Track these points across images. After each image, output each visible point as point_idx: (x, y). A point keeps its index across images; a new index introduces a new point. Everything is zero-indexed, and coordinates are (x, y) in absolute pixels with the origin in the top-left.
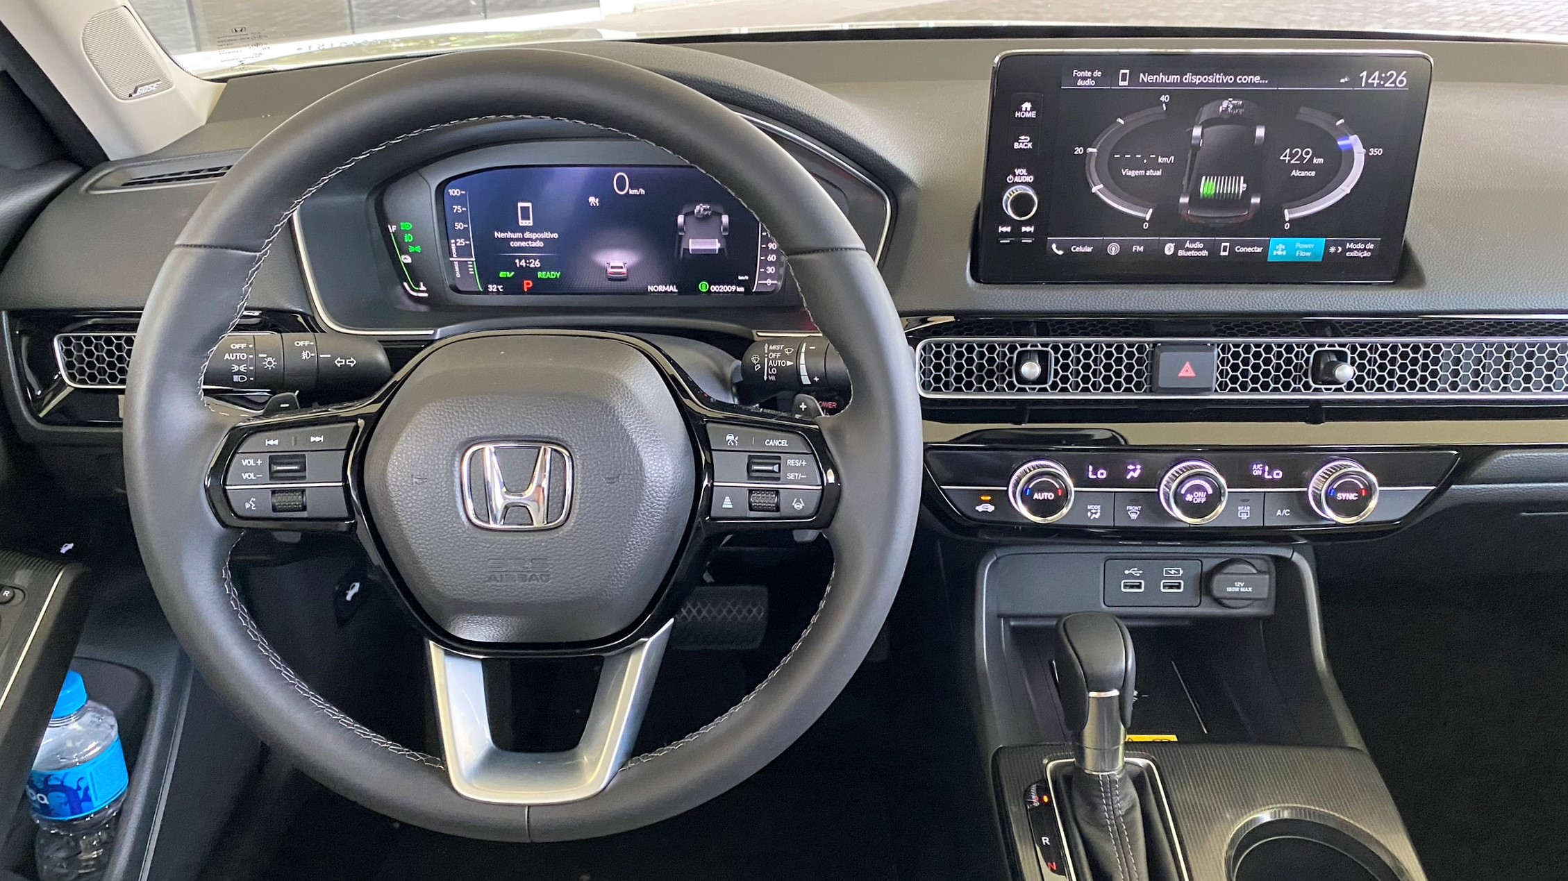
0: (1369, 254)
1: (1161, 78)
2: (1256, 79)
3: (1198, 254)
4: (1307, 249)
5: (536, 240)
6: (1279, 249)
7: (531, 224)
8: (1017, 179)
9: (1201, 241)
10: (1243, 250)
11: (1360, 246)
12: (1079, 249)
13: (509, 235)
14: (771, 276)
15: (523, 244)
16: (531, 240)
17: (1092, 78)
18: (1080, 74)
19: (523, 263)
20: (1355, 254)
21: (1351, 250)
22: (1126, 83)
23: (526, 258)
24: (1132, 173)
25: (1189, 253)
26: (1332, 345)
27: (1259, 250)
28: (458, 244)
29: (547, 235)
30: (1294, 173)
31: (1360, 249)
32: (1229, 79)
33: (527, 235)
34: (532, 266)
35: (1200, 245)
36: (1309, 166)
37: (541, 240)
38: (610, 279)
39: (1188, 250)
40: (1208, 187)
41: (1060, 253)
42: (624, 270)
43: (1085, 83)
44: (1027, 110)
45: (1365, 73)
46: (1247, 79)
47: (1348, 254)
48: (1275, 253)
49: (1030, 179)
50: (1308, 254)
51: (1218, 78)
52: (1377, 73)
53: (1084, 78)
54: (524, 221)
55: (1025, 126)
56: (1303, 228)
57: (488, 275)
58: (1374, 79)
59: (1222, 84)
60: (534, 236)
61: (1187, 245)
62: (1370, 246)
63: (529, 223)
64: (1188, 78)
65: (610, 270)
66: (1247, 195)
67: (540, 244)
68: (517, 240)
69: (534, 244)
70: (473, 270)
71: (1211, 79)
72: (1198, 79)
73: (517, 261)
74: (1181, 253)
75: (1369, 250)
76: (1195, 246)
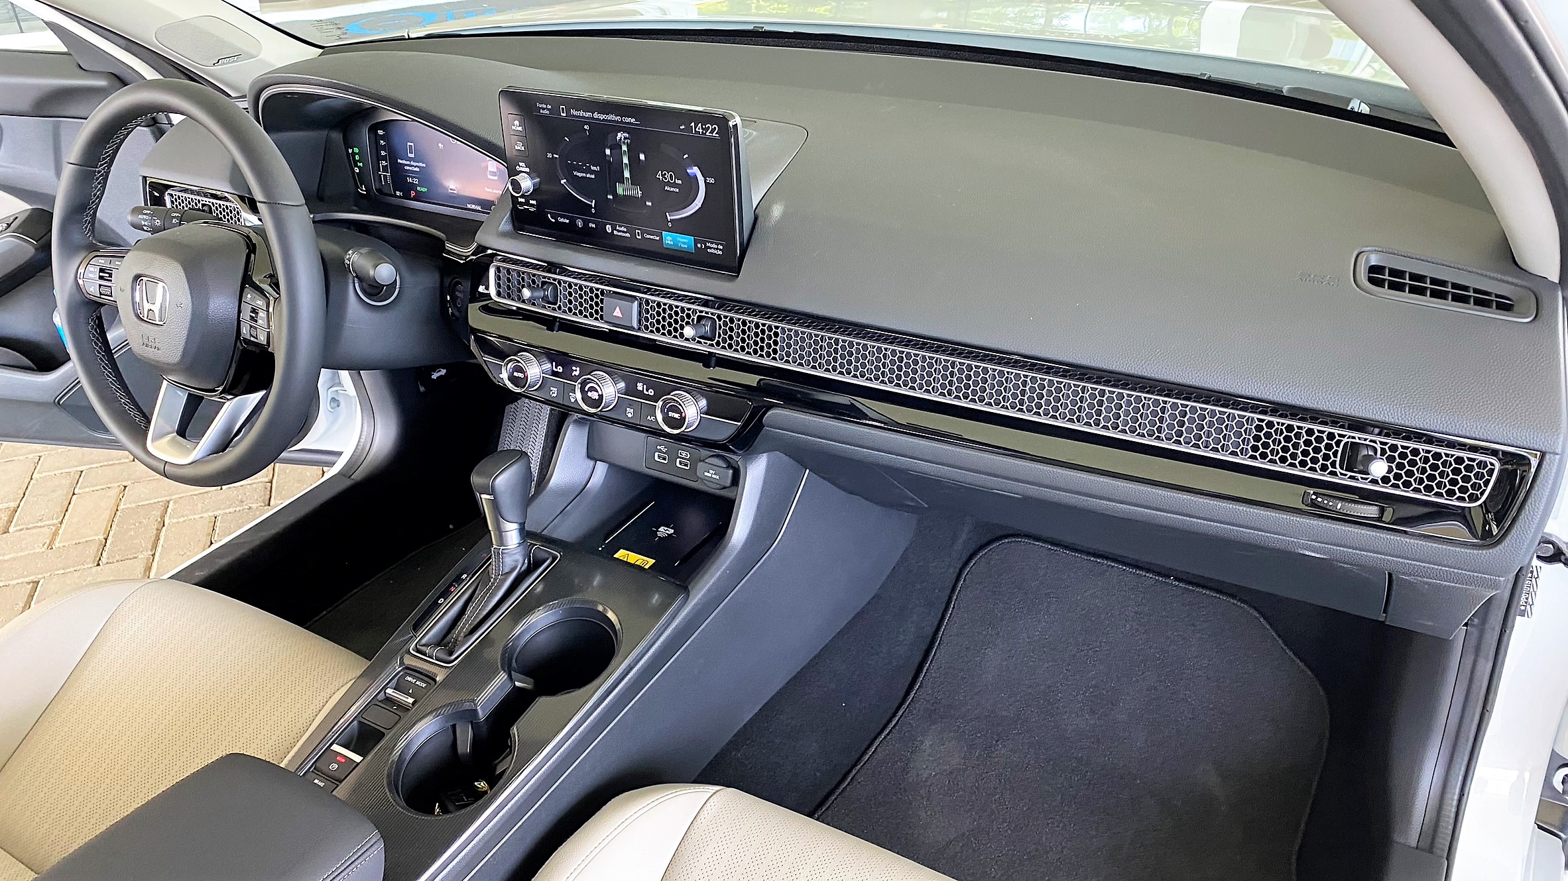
0: (722, 252)
1: (583, 113)
2: (633, 120)
3: (625, 235)
4: (684, 242)
5: (417, 166)
6: (669, 239)
8: (521, 169)
9: (625, 227)
10: (648, 236)
11: (714, 246)
12: (562, 220)
13: (405, 161)
15: (411, 168)
16: (414, 166)
17: (548, 109)
18: (541, 106)
19: (411, 180)
20: (712, 251)
21: (711, 248)
22: (566, 115)
23: (412, 177)
24: (580, 175)
25: (620, 234)
27: (658, 238)
28: (383, 164)
29: (421, 164)
30: (667, 188)
31: (715, 248)
32: (620, 118)
33: (412, 163)
34: (415, 182)
35: (625, 230)
36: (675, 185)
38: (449, 197)
39: (619, 231)
40: (621, 191)
41: (553, 220)
42: (456, 192)
43: (545, 112)
44: (518, 127)
45: (693, 124)
46: (628, 120)
47: (708, 250)
48: (667, 242)
49: (527, 170)
50: (686, 246)
51: (613, 117)
52: (700, 125)
53: (544, 109)
54: (411, 154)
56: (680, 228)
57: (397, 184)
58: (699, 129)
59: (616, 121)
60: (415, 164)
61: (617, 228)
62: (720, 247)
63: (413, 155)
64: (597, 115)
65: (449, 191)
66: (643, 199)
67: (418, 169)
68: (408, 165)
69: (415, 169)
70: (390, 180)
71: (610, 117)
72: (602, 117)
73: (408, 178)
74: (616, 233)
75: (721, 250)
76: (620, 229)
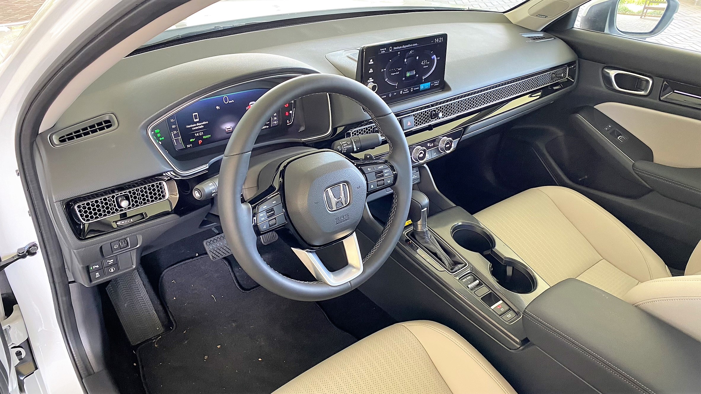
0: (438, 84)
1: (398, 48)
2: (417, 44)
3: (407, 92)
4: (427, 85)
5: (200, 125)
6: (422, 87)
7: (199, 120)
8: (370, 81)
9: (407, 89)
10: (415, 89)
11: (437, 82)
12: (383, 97)
13: (191, 126)
14: (276, 120)
15: (197, 128)
16: (199, 126)
17: (384, 50)
18: (382, 50)
19: (198, 135)
21: (435, 84)
22: (391, 50)
23: (198, 132)
24: (393, 74)
25: (405, 93)
26: (433, 109)
27: (418, 88)
28: (174, 133)
29: (204, 123)
30: (424, 67)
31: (437, 83)
32: (411, 45)
33: (198, 124)
34: (201, 135)
35: (407, 90)
36: (427, 65)
37: (202, 125)
38: (227, 133)
39: (405, 92)
40: (408, 74)
42: (231, 129)
43: (383, 52)
44: (371, 62)
45: (436, 39)
46: (414, 45)
49: (373, 80)
50: (427, 87)
51: (409, 46)
52: (438, 39)
54: (196, 120)
55: (371, 66)
56: (426, 80)
57: (186, 141)
58: (437, 41)
59: (410, 47)
60: (200, 124)
61: (405, 91)
62: (438, 82)
63: (198, 120)
64: (404, 47)
65: (227, 130)
66: (416, 74)
67: (202, 127)
68: (195, 127)
69: (200, 127)
70: (181, 141)
71: (408, 46)
73: (196, 134)
74: (404, 93)
75: (438, 83)
76: (406, 90)
